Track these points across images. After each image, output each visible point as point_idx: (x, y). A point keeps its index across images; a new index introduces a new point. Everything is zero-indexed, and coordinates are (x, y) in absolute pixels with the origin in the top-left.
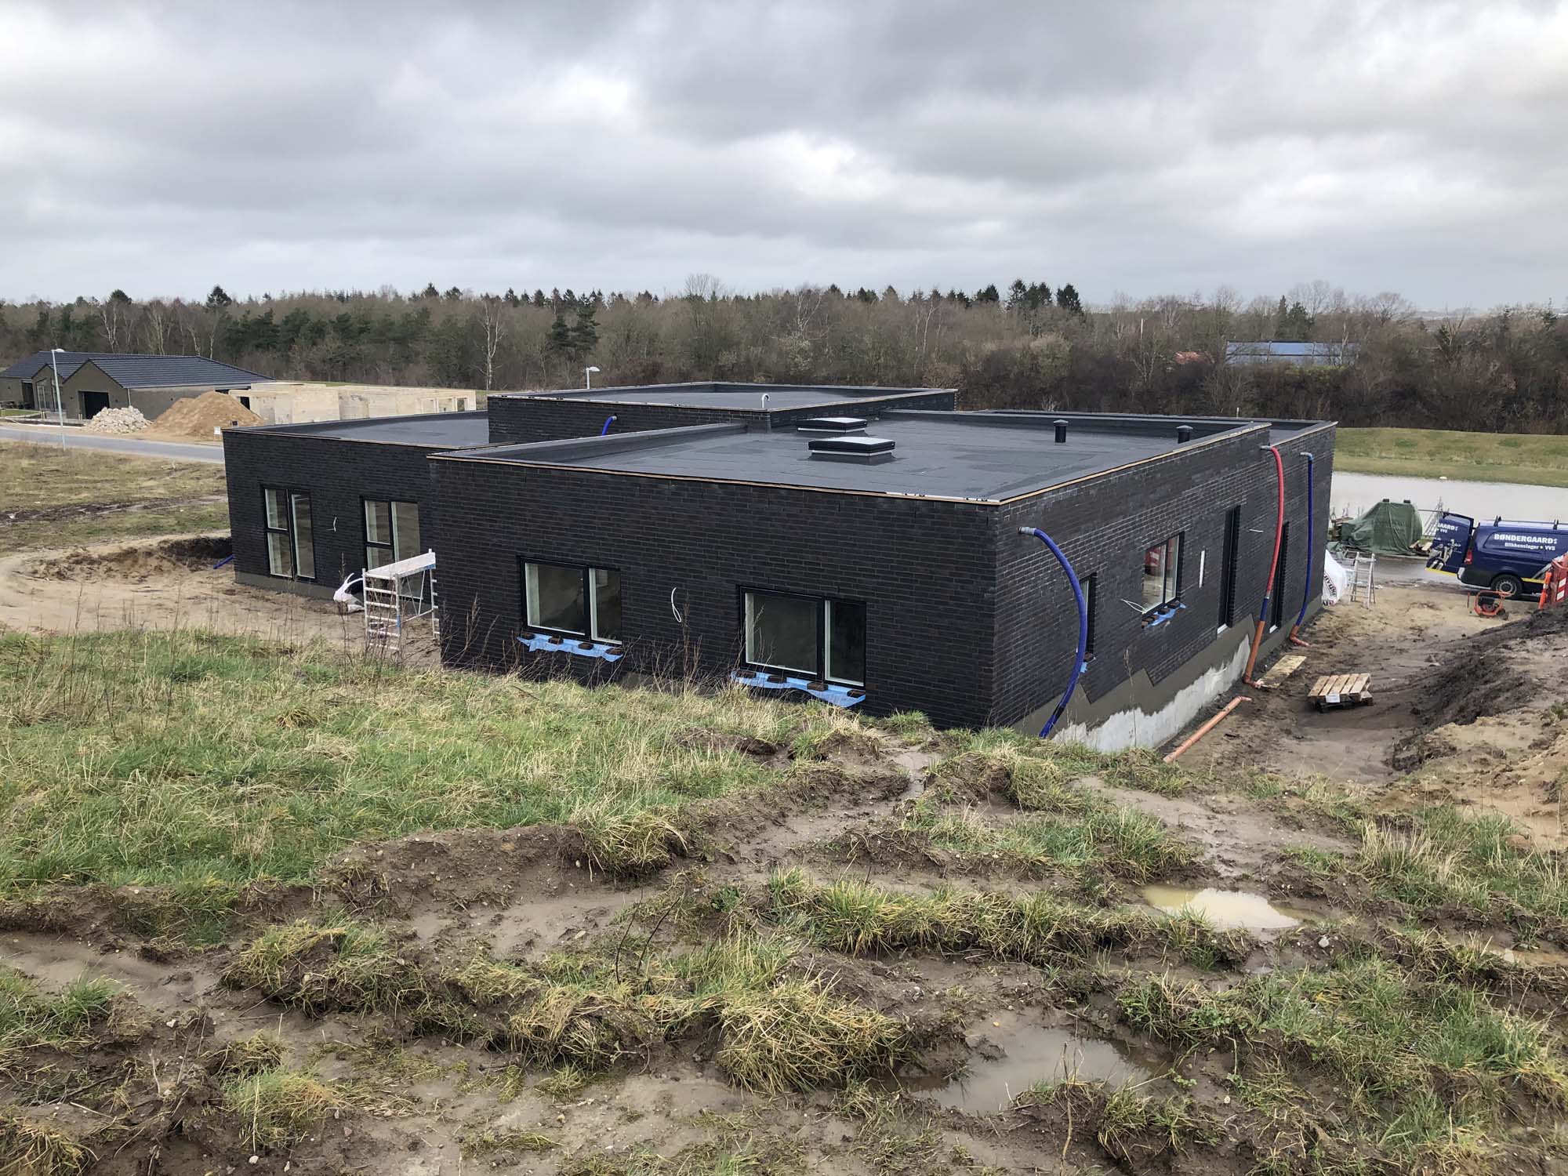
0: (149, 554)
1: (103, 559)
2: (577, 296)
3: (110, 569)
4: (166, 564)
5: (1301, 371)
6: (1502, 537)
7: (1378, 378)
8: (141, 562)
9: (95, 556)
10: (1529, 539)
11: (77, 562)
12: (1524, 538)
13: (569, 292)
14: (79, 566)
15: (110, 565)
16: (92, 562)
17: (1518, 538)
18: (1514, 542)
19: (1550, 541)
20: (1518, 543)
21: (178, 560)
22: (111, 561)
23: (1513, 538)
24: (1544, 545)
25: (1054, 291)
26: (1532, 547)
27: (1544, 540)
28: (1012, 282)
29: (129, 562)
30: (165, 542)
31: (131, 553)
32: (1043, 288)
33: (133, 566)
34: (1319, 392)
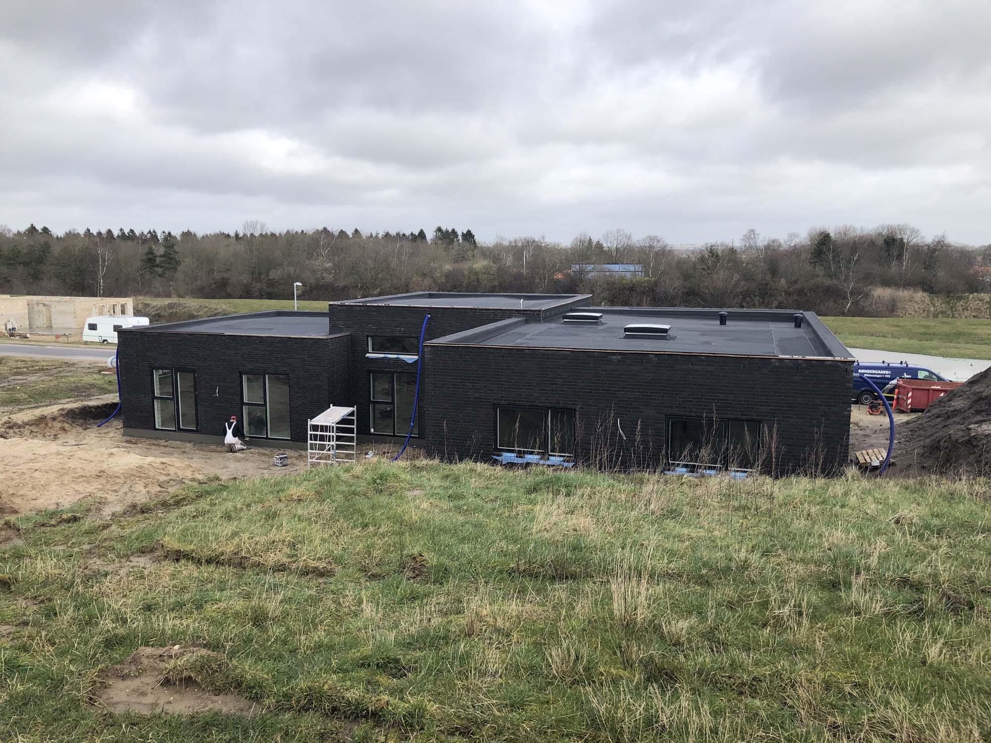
0: (54, 419)
1: (25, 424)
2: (137, 233)
3: (32, 432)
4: (66, 426)
5: (631, 281)
6: (863, 371)
7: (674, 284)
8: (50, 425)
9: (20, 422)
10: (876, 372)
11: (10, 428)
12: (874, 372)
13: (132, 231)
14: (12, 431)
15: (31, 428)
16: (19, 427)
17: (871, 371)
18: (869, 374)
19: (887, 372)
20: (871, 374)
21: (73, 422)
22: (31, 425)
23: (868, 371)
24: (884, 374)
25: (460, 233)
26: (878, 376)
27: (884, 372)
28: (435, 228)
29: (42, 426)
30: (62, 410)
31: (42, 419)
32: (454, 231)
33: (45, 428)
34: (643, 293)
